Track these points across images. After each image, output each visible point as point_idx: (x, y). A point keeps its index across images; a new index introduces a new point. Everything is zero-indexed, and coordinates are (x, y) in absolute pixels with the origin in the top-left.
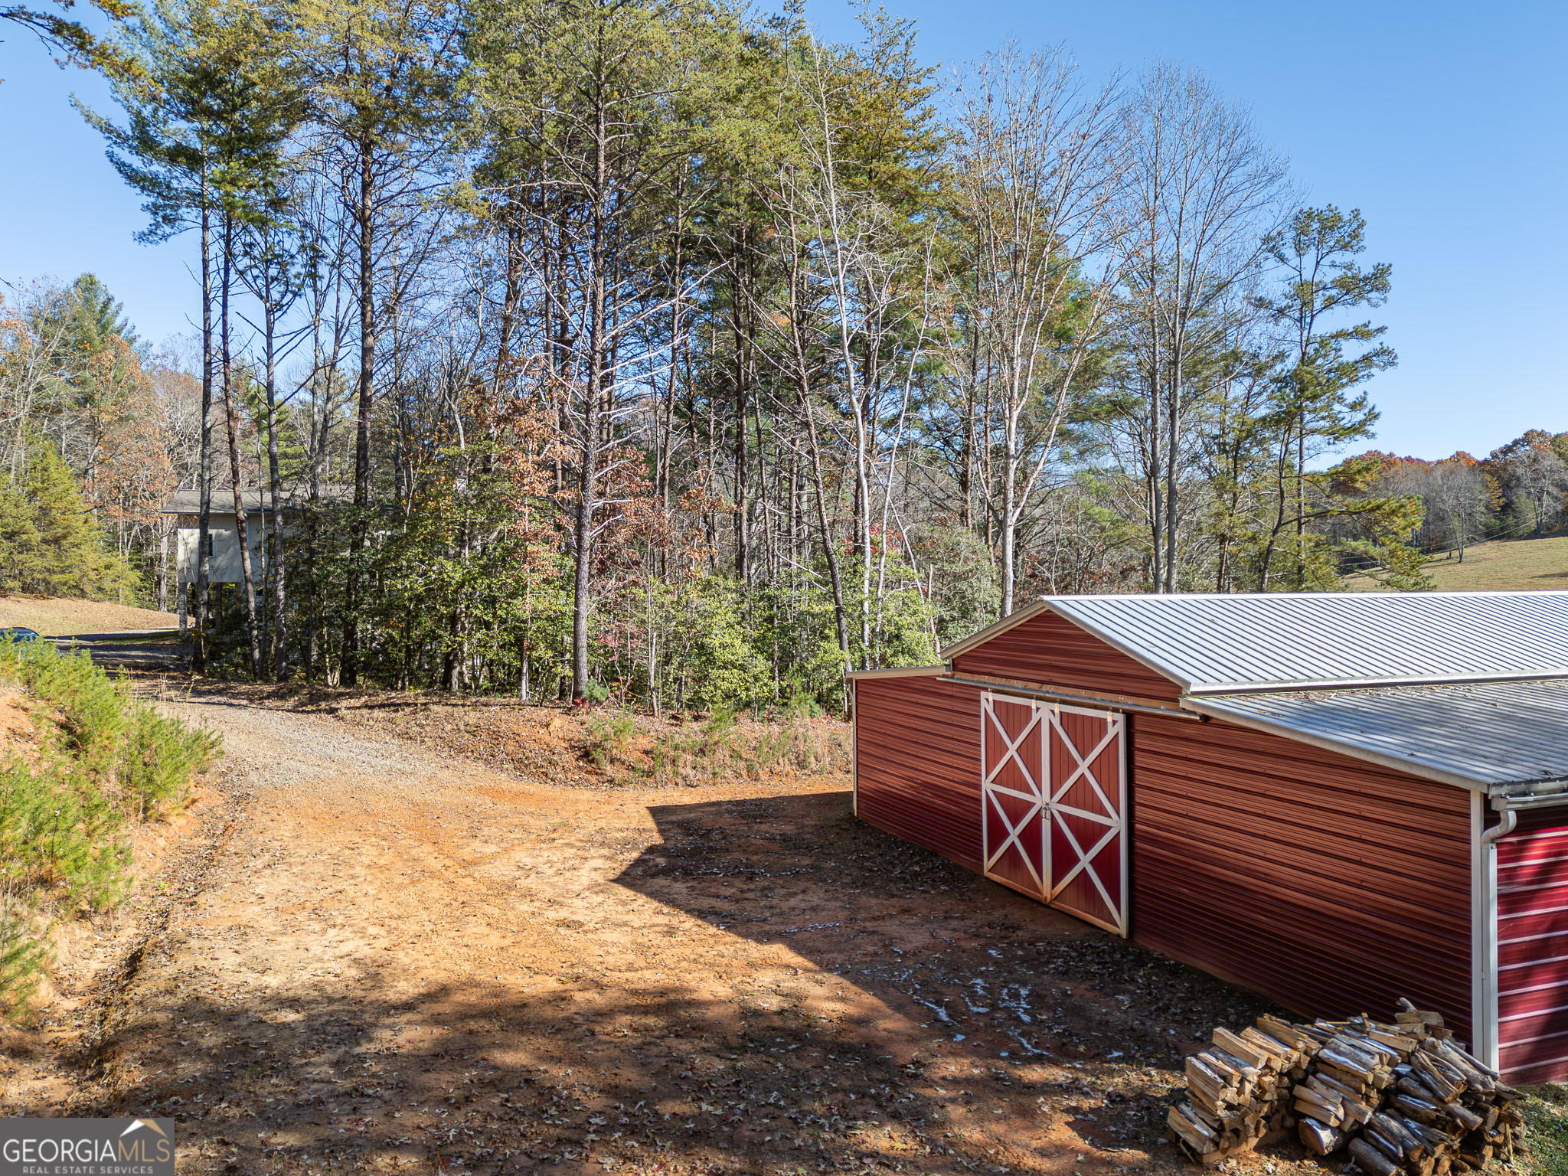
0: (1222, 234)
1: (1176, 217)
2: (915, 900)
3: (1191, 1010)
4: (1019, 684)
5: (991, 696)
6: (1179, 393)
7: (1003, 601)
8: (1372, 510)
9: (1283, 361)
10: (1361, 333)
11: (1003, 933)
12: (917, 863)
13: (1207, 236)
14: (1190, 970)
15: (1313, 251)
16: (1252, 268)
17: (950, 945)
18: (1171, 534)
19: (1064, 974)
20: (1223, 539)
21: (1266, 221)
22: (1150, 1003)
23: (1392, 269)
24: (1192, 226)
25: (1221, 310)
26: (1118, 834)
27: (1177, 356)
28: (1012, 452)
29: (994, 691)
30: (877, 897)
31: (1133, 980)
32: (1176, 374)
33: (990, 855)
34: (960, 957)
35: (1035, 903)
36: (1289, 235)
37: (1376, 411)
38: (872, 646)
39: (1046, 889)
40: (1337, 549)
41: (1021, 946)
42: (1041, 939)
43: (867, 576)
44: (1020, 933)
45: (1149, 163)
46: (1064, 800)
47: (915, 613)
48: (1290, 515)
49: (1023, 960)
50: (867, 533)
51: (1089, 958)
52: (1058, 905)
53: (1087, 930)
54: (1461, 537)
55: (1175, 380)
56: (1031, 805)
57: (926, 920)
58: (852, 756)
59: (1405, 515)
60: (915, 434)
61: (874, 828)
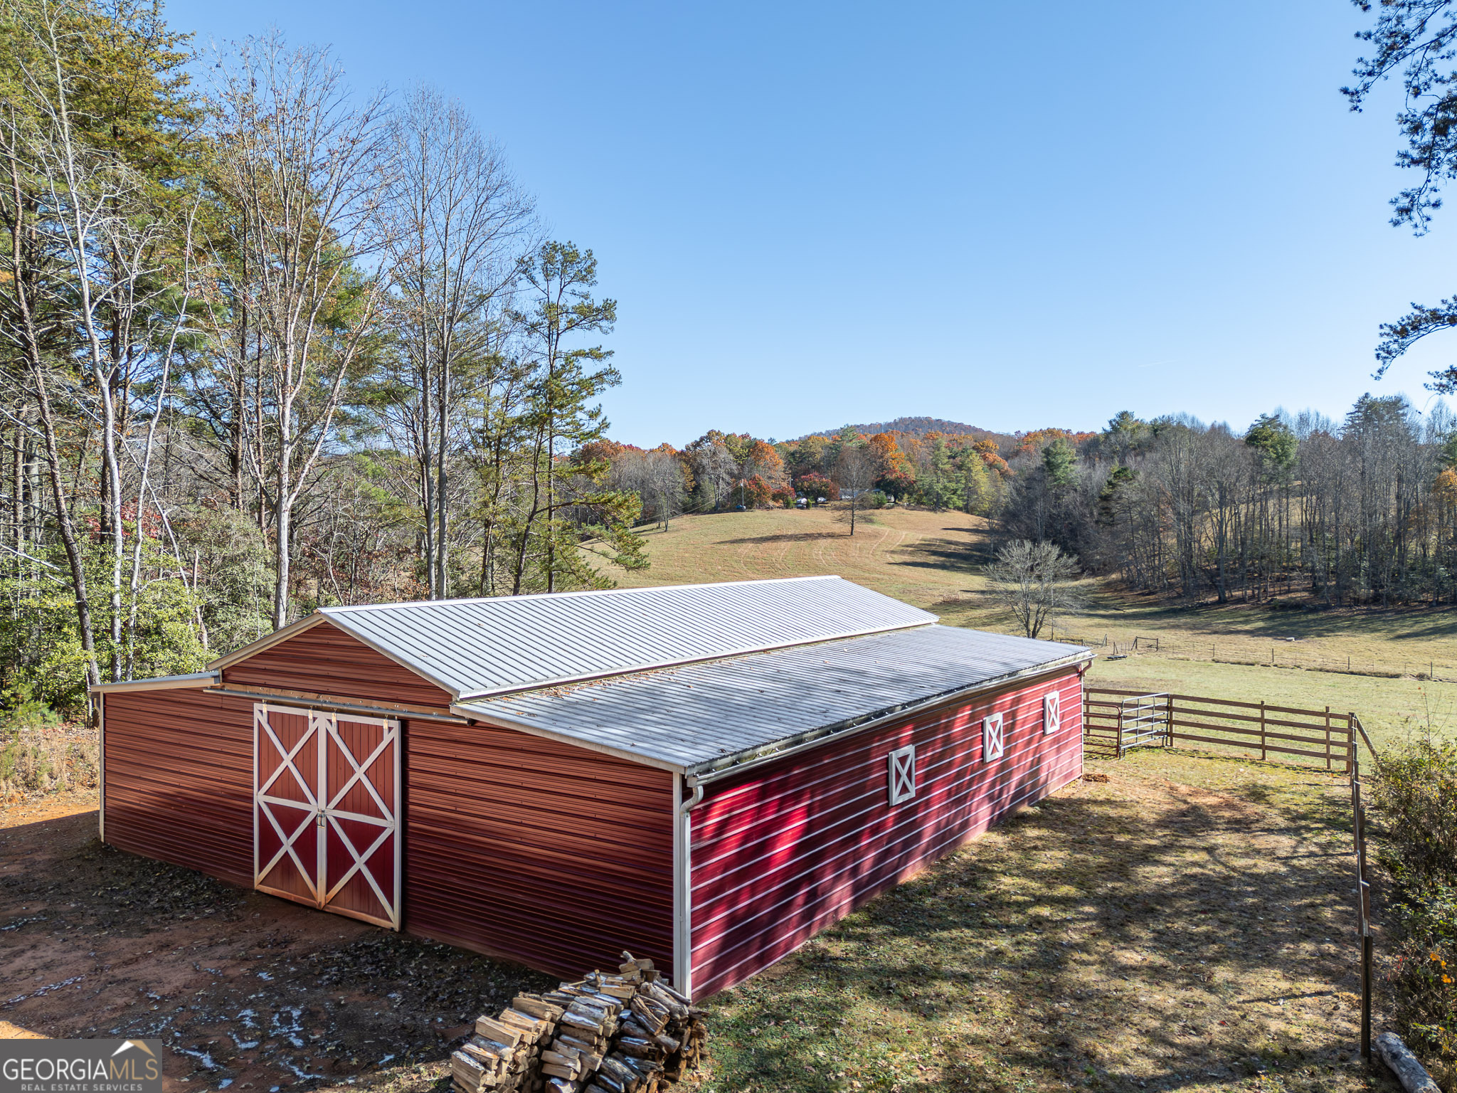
0: (482, 253)
1: (442, 231)
2: (176, 932)
3: (457, 993)
4: (296, 694)
5: (265, 708)
6: (448, 389)
7: (278, 585)
8: (605, 503)
9: (535, 371)
10: (595, 354)
11: (275, 951)
12: (179, 886)
13: (470, 252)
14: (457, 951)
15: (557, 279)
16: (509, 285)
17: (216, 977)
18: (442, 518)
19: (337, 983)
20: (487, 524)
21: (520, 247)
22: (420, 995)
23: (617, 305)
24: (457, 241)
25: (483, 318)
26: (392, 834)
27: (445, 355)
28: (287, 437)
29: (269, 703)
30: (128, 935)
31: (404, 974)
32: (444, 371)
33: (261, 869)
34: (227, 989)
35: (308, 910)
36: (539, 262)
37: (608, 421)
38: (124, 641)
39: (321, 895)
40: (579, 532)
41: (294, 962)
42: (313, 950)
43: (118, 566)
44: (293, 947)
45: (417, 177)
46: (341, 806)
47: (178, 604)
48: (543, 504)
49: (296, 977)
50: (118, 518)
51: (363, 960)
52: (332, 908)
53: (359, 929)
54: (666, 511)
55: (444, 378)
56: (307, 813)
57: (188, 952)
58: (98, 767)
59: (628, 508)
60: (177, 404)
61: (126, 855)
